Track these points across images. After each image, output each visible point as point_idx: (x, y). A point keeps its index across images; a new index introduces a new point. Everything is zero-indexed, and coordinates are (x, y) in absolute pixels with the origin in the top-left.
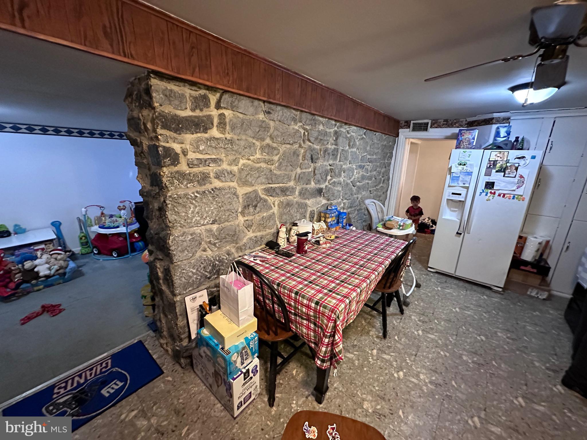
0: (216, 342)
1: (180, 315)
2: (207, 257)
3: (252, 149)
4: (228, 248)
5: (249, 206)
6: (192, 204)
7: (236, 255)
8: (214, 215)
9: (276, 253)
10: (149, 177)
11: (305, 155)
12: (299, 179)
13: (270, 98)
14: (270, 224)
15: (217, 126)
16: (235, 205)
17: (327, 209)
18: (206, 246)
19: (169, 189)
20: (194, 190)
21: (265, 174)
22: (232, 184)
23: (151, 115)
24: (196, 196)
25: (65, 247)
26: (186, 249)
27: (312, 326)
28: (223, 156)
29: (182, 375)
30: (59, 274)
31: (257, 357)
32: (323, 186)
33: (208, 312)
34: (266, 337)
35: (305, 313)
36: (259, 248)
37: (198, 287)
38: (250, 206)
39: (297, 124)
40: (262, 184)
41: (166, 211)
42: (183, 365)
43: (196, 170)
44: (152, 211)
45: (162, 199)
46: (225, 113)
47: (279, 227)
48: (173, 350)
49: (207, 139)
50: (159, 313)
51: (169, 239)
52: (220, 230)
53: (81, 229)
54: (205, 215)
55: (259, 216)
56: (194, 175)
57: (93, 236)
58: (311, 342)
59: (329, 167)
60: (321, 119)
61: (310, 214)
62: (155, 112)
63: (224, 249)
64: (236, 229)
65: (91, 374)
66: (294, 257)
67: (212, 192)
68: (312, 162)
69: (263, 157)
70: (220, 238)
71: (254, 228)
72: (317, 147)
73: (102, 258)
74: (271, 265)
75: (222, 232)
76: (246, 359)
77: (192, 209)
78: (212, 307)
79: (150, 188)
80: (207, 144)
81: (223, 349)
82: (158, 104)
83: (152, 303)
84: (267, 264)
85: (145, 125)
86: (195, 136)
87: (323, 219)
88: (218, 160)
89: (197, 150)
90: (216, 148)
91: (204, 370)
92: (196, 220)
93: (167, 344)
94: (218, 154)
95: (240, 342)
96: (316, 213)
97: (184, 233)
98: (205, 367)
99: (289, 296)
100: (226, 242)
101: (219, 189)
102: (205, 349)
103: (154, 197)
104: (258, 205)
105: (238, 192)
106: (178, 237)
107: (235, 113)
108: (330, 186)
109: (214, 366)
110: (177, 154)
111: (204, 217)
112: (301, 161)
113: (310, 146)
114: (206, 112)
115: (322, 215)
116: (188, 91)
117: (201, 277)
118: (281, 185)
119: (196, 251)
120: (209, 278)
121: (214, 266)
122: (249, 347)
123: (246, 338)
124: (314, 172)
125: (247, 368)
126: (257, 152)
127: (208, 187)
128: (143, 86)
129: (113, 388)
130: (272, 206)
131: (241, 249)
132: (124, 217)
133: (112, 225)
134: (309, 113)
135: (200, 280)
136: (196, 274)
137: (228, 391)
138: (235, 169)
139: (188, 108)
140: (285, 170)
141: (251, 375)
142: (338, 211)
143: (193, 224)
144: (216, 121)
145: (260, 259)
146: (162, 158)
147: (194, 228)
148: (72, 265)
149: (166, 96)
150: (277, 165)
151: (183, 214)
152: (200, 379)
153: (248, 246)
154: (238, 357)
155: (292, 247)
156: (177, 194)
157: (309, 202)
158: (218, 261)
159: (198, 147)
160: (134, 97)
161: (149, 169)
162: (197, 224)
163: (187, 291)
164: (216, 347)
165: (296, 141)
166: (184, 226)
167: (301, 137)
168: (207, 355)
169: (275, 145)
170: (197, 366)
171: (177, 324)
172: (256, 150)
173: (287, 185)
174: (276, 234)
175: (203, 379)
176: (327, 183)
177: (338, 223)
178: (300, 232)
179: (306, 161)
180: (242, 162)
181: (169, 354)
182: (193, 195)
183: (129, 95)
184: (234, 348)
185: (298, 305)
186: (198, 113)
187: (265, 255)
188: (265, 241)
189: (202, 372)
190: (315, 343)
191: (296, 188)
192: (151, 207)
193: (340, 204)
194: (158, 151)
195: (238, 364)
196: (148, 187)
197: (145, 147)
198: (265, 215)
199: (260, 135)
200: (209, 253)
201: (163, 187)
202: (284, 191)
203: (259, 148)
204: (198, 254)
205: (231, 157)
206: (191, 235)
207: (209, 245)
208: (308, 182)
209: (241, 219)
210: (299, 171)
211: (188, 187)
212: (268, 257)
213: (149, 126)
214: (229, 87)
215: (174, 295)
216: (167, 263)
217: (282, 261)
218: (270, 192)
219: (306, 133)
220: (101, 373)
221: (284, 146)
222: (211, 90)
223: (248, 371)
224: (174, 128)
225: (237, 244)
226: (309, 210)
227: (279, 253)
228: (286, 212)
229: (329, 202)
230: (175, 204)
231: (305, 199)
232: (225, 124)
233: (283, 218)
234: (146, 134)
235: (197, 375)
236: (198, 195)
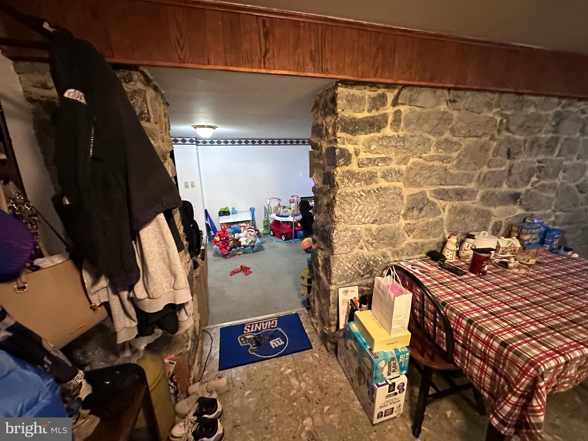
0: (364, 341)
1: (333, 303)
2: (363, 255)
3: (426, 145)
4: (384, 249)
5: (413, 208)
6: (357, 202)
7: (392, 259)
8: (375, 214)
9: (440, 266)
10: (322, 176)
11: (498, 149)
12: (483, 180)
13: (459, 83)
14: (436, 231)
15: (391, 124)
16: (398, 207)
17: (524, 221)
18: (364, 245)
19: (340, 187)
20: (360, 189)
21: (438, 174)
22: (398, 184)
23: (333, 121)
24: (362, 195)
25: (255, 227)
26: (346, 244)
27: (490, 370)
28: (392, 155)
29: (327, 357)
30: (251, 246)
31: (406, 375)
32: (522, 190)
33: (358, 308)
34: (419, 357)
35: (480, 350)
36: (418, 256)
37: (351, 282)
38: (415, 209)
39: (491, 110)
40: (432, 185)
41: (334, 207)
42: (329, 349)
43: (364, 169)
44: (321, 206)
45: (332, 196)
46: (402, 110)
47: (447, 236)
48: (322, 332)
49: (379, 138)
50: (314, 294)
51: (333, 232)
52: (380, 231)
53: (265, 215)
54: (367, 214)
55: (424, 221)
56: (362, 174)
57: (271, 221)
58: (485, 390)
59: (537, 164)
60: (533, 98)
61: (494, 226)
62: (337, 118)
63: (380, 250)
64: (395, 232)
65: (265, 326)
66: (466, 276)
67: (377, 192)
68: (509, 158)
69: (439, 154)
70: (378, 238)
71: (415, 233)
72: (519, 137)
73: (275, 239)
74: (434, 279)
75: (381, 233)
76: (394, 371)
77: (356, 207)
78: (363, 305)
79: (322, 186)
80: (379, 144)
81: (371, 350)
82: (341, 110)
83: (308, 285)
84: (429, 276)
85: (327, 130)
86: (368, 136)
87: (516, 234)
88: (387, 160)
89: (368, 149)
90: (387, 147)
91: (347, 362)
92: (358, 217)
93: (317, 324)
94: (388, 153)
95: (390, 351)
96: (503, 224)
97: (346, 229)
98: (348, 359)
99: (458, 322)
100: (383, 243)
101: (385, 189)
102: (352, 342)
103: (325, 194)
104: (424, 208)
105: (403, 192)
106: (341, 231)
107: (412, 108)
108: (533, 190)
109: (360, 363)
110: (350, 155)
111: (366, 216)
112: (490, 157)
113: (509, 137)
114: (381, 112)
115: (515, 228)
116: (368, 93)
117: (355, 273)
118: (457, 187)
119: (354, 248)
120: (362, 276)
121: (368, 266)
122: (399, 360)
123: (396, 350)
124: (510, 171)
125: (393, 381)
126: (432, 148)
127: (374, 186)
128: (330, 95)
129: (277, 343)
130: (442, 210)
131: (398, 254)
132: (293, 209)
133: (284, 214)
134: (514, 93)
135: (354, 275)
136: (351, 269)
137: (370, 394)
138: (403, 167)
139: (366, 109)
140: (466, 169)
141: (397, 390)
142: (544, 227)
143: (355, 221)
144: (390, 119)
145: (419, 268)
146: (337, 159)
147: (356, 226)
148: (258, 241)
149: (348, 101)
150: (455, 162)
151: (348, 211)
152: (342, 368)
153: (406, 252)
154: (385, 365)
155: (463, 263)
156: (345, 192)
157: (494, 210)
158: (373, 261)
159: (369, 147)
160: (321, 107)
161: (324, 170)
162: (359, 221)
163: (342, 283)
164: (364, 346)
165: (488, 131)
166: (347, 222)
167: (495, 126)
168: (353, 349)
169: (455, 139)
170: (341, 355)
171: (329, 310)
172: (430, 146)
173: (465, 187)
174: (441, 245)
175: (345, 369)
176: (529, 187)
177: (542, 242)
178: (477, 248)
179: (499, 157)
180: (412, 160)
181: (317, 333)
182: (358, 194)
183: (316, 105)
184: (382, 354)
185: (471, 337)
186: (374, 113)
187: (425, 266)
188: (427, 250)
189: (345, 363)
190: (490, 394)
191: (478, 191)
192: (320, 202)
193: (549, 216)
194: (335, 153)
195: (385, 372)
196: (320, 185)
197: (324, 150)
198: (431, 220)
199: (438, 129)
200: (365, 251)
201: (334, 186)
202: (460, 194)
203: (434, 143)
204: (356, 251)
205: (401, 156)
206: (352, 231)
207: (366, 244)
208: (499, 184)
209: (403, 222)
210: (485, 169)
211: (355, 186)
212: (430, 269)
213: (330, 131)
214: (410, 80)
215: (330, 284)
216: (328, 254)
217: (448, 277)
218: (441, 194)
219: (505, 121)
220: (271, 328)
221: (467, 139)
222: (390, 88)
223: (394, 384)
224: (351, 131)
225: (394, 247)
226: (493, 220)
227: (444, 266)
228: (458, 220)
229: (529, 213)
230: (342, 201)
231: (490, 206)
232: (400, 121)
233: (454, 227)
234: (326, 138)
235: (340, 363)
236: (363, 194)
